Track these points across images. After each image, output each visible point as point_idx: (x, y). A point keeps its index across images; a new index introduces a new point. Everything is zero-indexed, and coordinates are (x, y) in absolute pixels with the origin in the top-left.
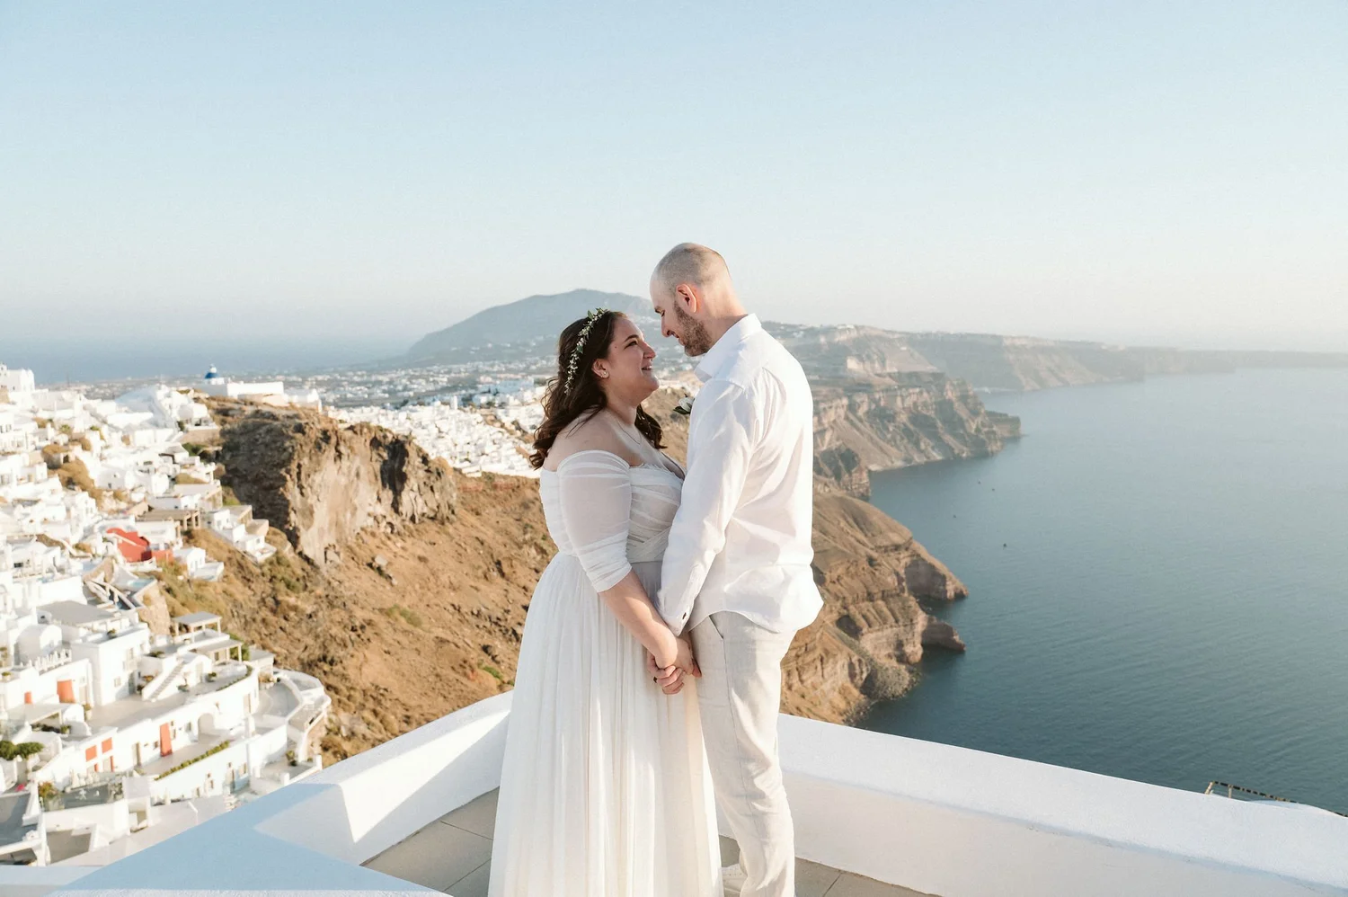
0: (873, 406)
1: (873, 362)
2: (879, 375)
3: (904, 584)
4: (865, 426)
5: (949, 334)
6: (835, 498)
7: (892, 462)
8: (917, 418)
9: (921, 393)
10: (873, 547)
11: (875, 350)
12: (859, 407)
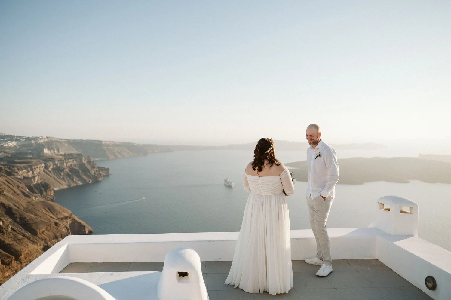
0: (55, 166)
1: (54, 150)
2: (57, 155)
3: (69, 231)
4: (52, 174)
5: (83, 140)
6: (41, 202)
7: (63, 186)
8: (72, 170)
9: (73, 161)
10: (57, 219)
11: (55, 146)
12: (49, 167)
